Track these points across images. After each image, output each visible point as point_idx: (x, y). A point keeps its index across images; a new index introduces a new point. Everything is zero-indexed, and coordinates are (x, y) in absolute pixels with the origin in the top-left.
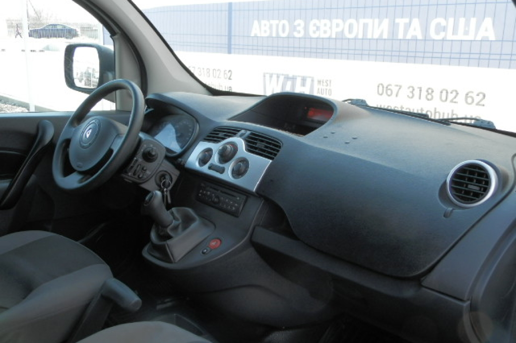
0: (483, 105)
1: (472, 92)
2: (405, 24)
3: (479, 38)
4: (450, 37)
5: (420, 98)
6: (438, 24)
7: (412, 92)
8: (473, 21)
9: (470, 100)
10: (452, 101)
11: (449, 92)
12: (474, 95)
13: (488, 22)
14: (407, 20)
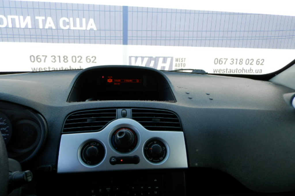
0: (96, 62)
1: (89, 56)
2: (43, 20)
3: (88, 29)
4: (72, 28)
5: (60, 62)
6: (64, 21)
7: (54, 59)
8: (84, 20)
9: (88, 61)
10: (79, 62)
11: (77, 57)
12: (90, 58)
13: (91, 21)
14: (44, 18)
